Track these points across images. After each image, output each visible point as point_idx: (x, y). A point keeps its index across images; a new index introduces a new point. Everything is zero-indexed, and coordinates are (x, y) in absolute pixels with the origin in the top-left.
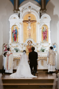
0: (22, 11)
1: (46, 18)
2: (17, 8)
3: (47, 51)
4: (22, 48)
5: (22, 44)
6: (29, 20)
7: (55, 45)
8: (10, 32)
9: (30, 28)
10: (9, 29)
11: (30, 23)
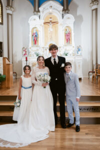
0: (43, 12)
1: (69, 18)
2: (37, 10)
3: (70, 54)
4: (43, 52)
5: (43, 48)
6: (51, 21)
7: (80, 48)
8: (30, 35)
9: (51, 30)
10: (29, 32)
11: (51, 25)
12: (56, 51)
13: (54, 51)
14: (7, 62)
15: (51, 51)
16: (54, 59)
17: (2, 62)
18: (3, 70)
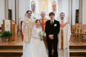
4: (39, 17)
5: (38, 14)
9: (44, 3)
12: (54, 16)
13: (52, 16)
14: (13, 23)
15: (50, 16)
16: (52, 21)
17: (9, 23)
18: (10, 29)
